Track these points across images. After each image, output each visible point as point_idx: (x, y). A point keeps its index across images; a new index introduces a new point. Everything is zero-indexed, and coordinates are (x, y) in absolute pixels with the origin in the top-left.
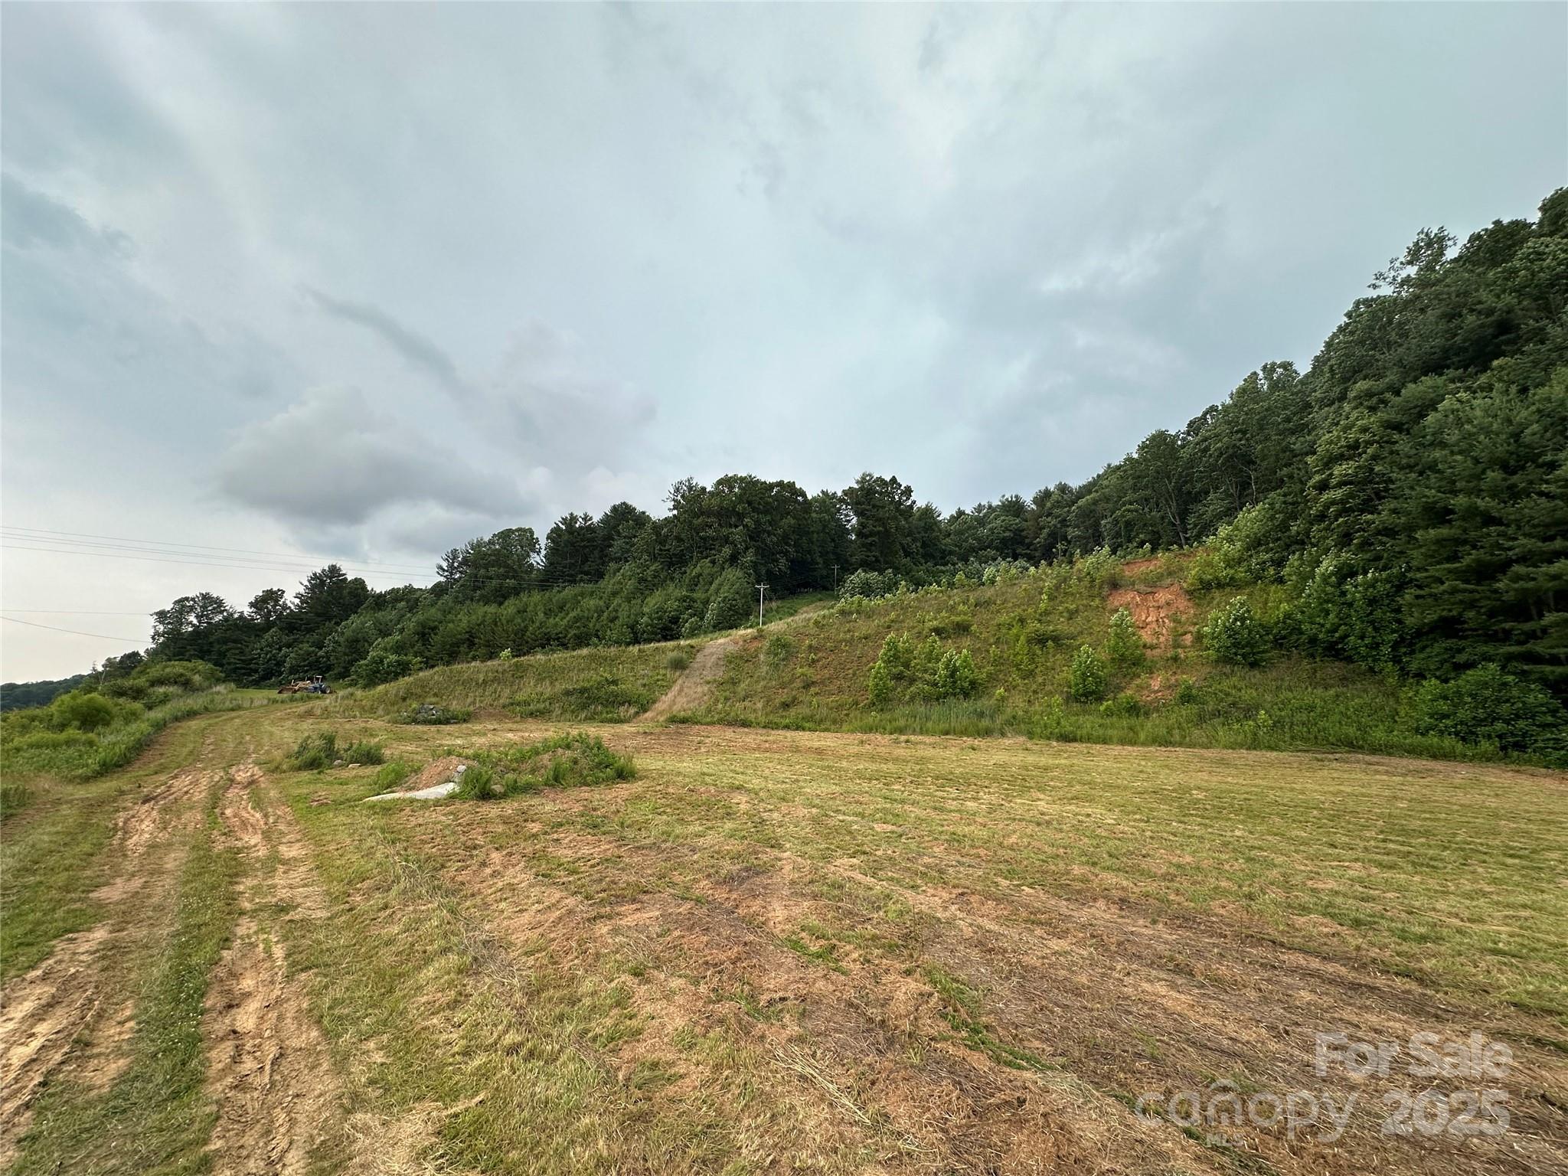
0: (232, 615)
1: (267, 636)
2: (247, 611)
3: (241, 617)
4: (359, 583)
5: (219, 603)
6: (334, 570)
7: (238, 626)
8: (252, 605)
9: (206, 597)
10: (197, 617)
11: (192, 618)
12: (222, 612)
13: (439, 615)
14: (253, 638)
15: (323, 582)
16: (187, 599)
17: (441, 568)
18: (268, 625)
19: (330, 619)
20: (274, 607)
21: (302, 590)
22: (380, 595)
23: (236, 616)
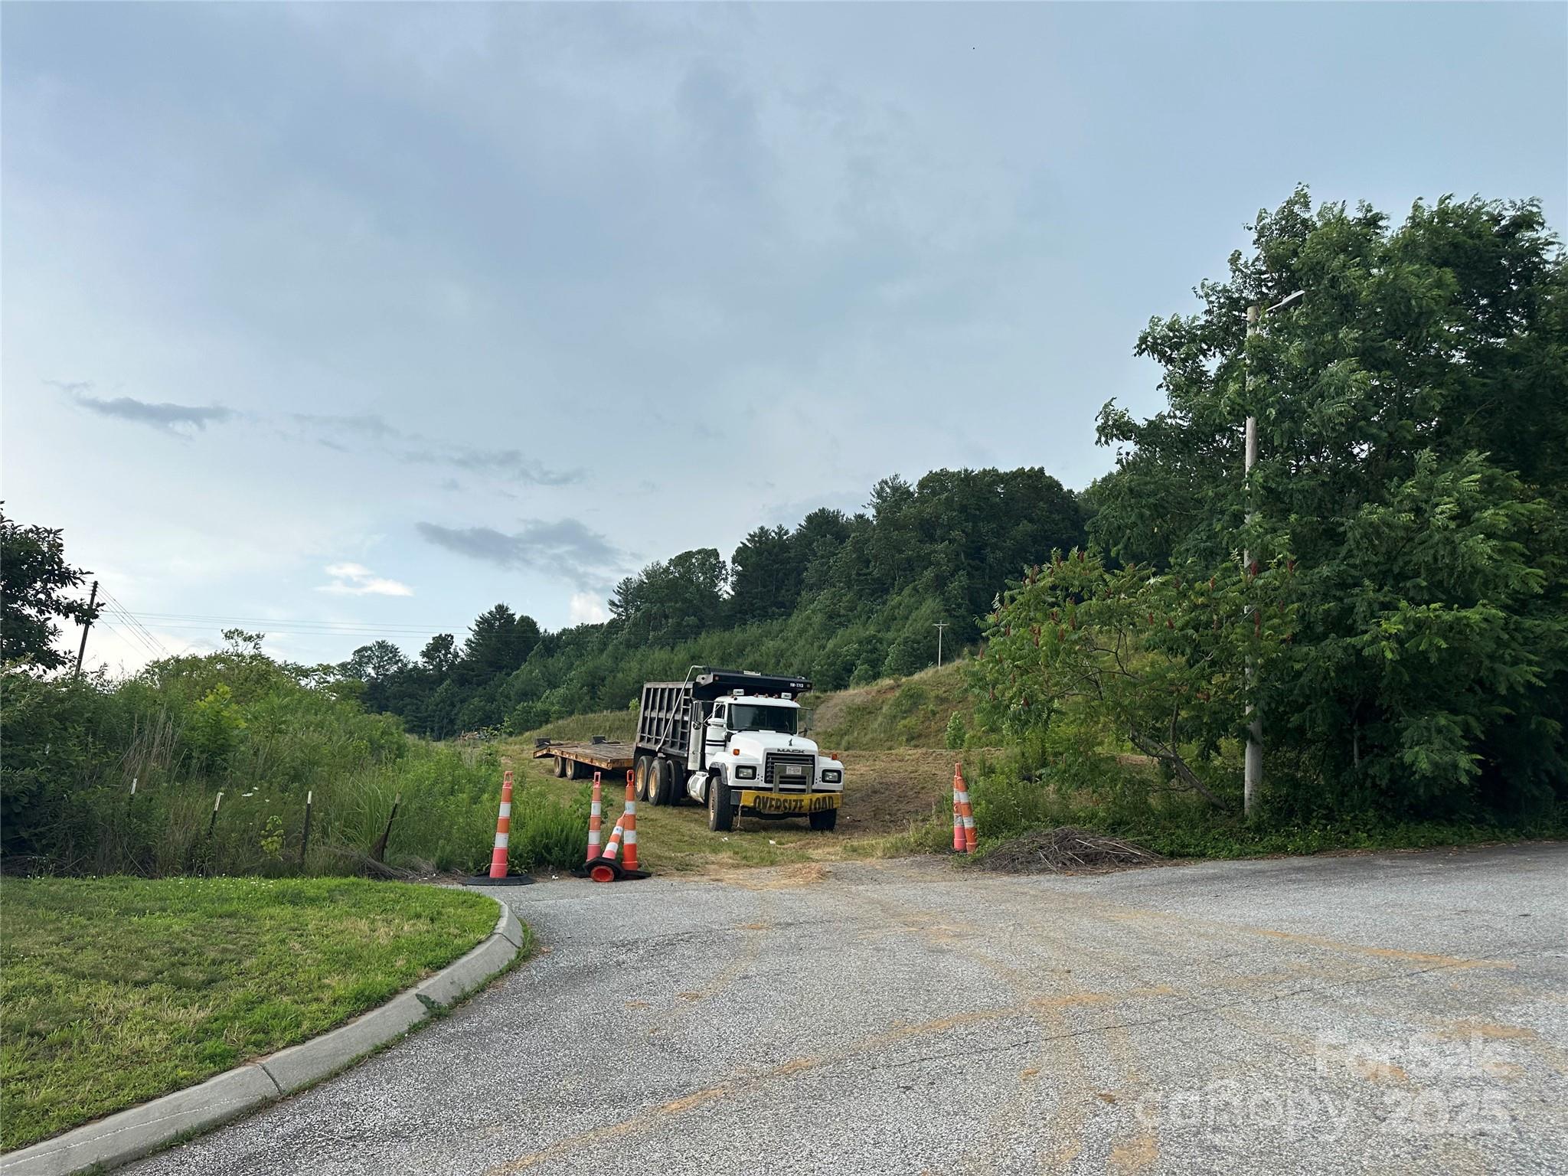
0: (406, 665)
1: (441, 689)
2: (421, 661)
3: (416, 668)
4: (528, 624)
5: (394, 651)
6: (501, 609)
7: (411, 677)
8: (424, 654)
9: (382, 645)
10: (374, 668)
11: (370, 670)
12: (396, 663)
13: (610, 663)
14: (427, 692)
15: (491, 626)
16: (365, 649)
17: (612, 603)
18: (441, 677)
19: (500, 668)
20: (445, 655)
21: (470, 635)
22: (552, 638)
23: (410, 666)
